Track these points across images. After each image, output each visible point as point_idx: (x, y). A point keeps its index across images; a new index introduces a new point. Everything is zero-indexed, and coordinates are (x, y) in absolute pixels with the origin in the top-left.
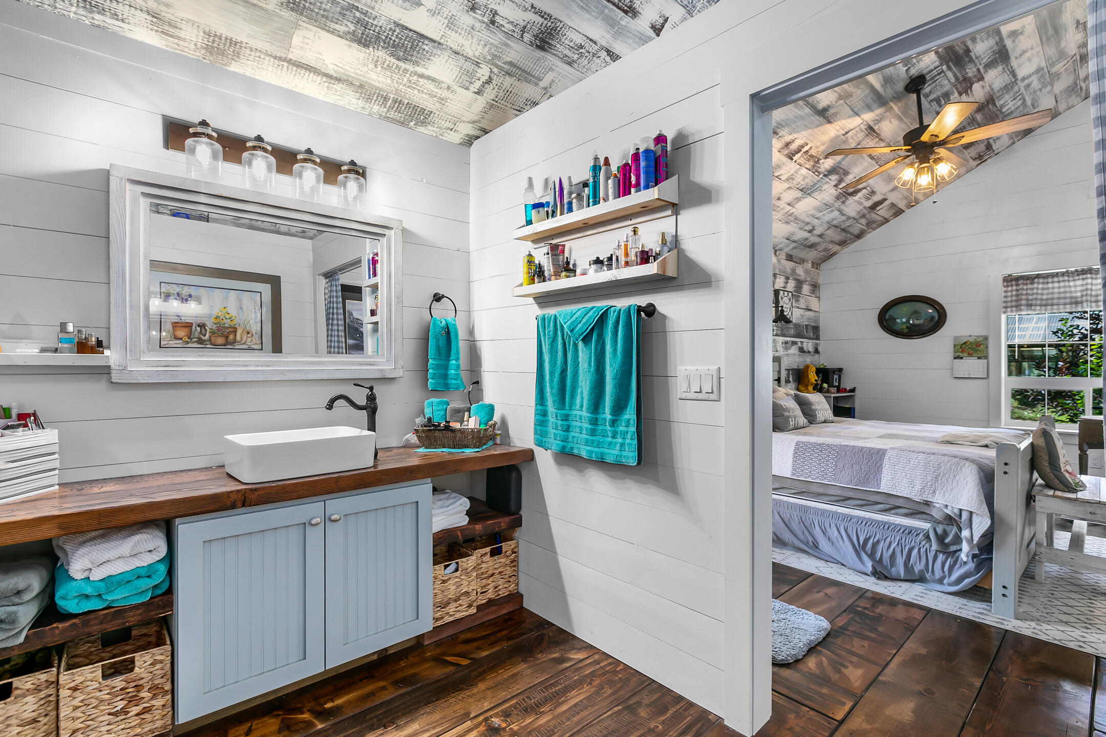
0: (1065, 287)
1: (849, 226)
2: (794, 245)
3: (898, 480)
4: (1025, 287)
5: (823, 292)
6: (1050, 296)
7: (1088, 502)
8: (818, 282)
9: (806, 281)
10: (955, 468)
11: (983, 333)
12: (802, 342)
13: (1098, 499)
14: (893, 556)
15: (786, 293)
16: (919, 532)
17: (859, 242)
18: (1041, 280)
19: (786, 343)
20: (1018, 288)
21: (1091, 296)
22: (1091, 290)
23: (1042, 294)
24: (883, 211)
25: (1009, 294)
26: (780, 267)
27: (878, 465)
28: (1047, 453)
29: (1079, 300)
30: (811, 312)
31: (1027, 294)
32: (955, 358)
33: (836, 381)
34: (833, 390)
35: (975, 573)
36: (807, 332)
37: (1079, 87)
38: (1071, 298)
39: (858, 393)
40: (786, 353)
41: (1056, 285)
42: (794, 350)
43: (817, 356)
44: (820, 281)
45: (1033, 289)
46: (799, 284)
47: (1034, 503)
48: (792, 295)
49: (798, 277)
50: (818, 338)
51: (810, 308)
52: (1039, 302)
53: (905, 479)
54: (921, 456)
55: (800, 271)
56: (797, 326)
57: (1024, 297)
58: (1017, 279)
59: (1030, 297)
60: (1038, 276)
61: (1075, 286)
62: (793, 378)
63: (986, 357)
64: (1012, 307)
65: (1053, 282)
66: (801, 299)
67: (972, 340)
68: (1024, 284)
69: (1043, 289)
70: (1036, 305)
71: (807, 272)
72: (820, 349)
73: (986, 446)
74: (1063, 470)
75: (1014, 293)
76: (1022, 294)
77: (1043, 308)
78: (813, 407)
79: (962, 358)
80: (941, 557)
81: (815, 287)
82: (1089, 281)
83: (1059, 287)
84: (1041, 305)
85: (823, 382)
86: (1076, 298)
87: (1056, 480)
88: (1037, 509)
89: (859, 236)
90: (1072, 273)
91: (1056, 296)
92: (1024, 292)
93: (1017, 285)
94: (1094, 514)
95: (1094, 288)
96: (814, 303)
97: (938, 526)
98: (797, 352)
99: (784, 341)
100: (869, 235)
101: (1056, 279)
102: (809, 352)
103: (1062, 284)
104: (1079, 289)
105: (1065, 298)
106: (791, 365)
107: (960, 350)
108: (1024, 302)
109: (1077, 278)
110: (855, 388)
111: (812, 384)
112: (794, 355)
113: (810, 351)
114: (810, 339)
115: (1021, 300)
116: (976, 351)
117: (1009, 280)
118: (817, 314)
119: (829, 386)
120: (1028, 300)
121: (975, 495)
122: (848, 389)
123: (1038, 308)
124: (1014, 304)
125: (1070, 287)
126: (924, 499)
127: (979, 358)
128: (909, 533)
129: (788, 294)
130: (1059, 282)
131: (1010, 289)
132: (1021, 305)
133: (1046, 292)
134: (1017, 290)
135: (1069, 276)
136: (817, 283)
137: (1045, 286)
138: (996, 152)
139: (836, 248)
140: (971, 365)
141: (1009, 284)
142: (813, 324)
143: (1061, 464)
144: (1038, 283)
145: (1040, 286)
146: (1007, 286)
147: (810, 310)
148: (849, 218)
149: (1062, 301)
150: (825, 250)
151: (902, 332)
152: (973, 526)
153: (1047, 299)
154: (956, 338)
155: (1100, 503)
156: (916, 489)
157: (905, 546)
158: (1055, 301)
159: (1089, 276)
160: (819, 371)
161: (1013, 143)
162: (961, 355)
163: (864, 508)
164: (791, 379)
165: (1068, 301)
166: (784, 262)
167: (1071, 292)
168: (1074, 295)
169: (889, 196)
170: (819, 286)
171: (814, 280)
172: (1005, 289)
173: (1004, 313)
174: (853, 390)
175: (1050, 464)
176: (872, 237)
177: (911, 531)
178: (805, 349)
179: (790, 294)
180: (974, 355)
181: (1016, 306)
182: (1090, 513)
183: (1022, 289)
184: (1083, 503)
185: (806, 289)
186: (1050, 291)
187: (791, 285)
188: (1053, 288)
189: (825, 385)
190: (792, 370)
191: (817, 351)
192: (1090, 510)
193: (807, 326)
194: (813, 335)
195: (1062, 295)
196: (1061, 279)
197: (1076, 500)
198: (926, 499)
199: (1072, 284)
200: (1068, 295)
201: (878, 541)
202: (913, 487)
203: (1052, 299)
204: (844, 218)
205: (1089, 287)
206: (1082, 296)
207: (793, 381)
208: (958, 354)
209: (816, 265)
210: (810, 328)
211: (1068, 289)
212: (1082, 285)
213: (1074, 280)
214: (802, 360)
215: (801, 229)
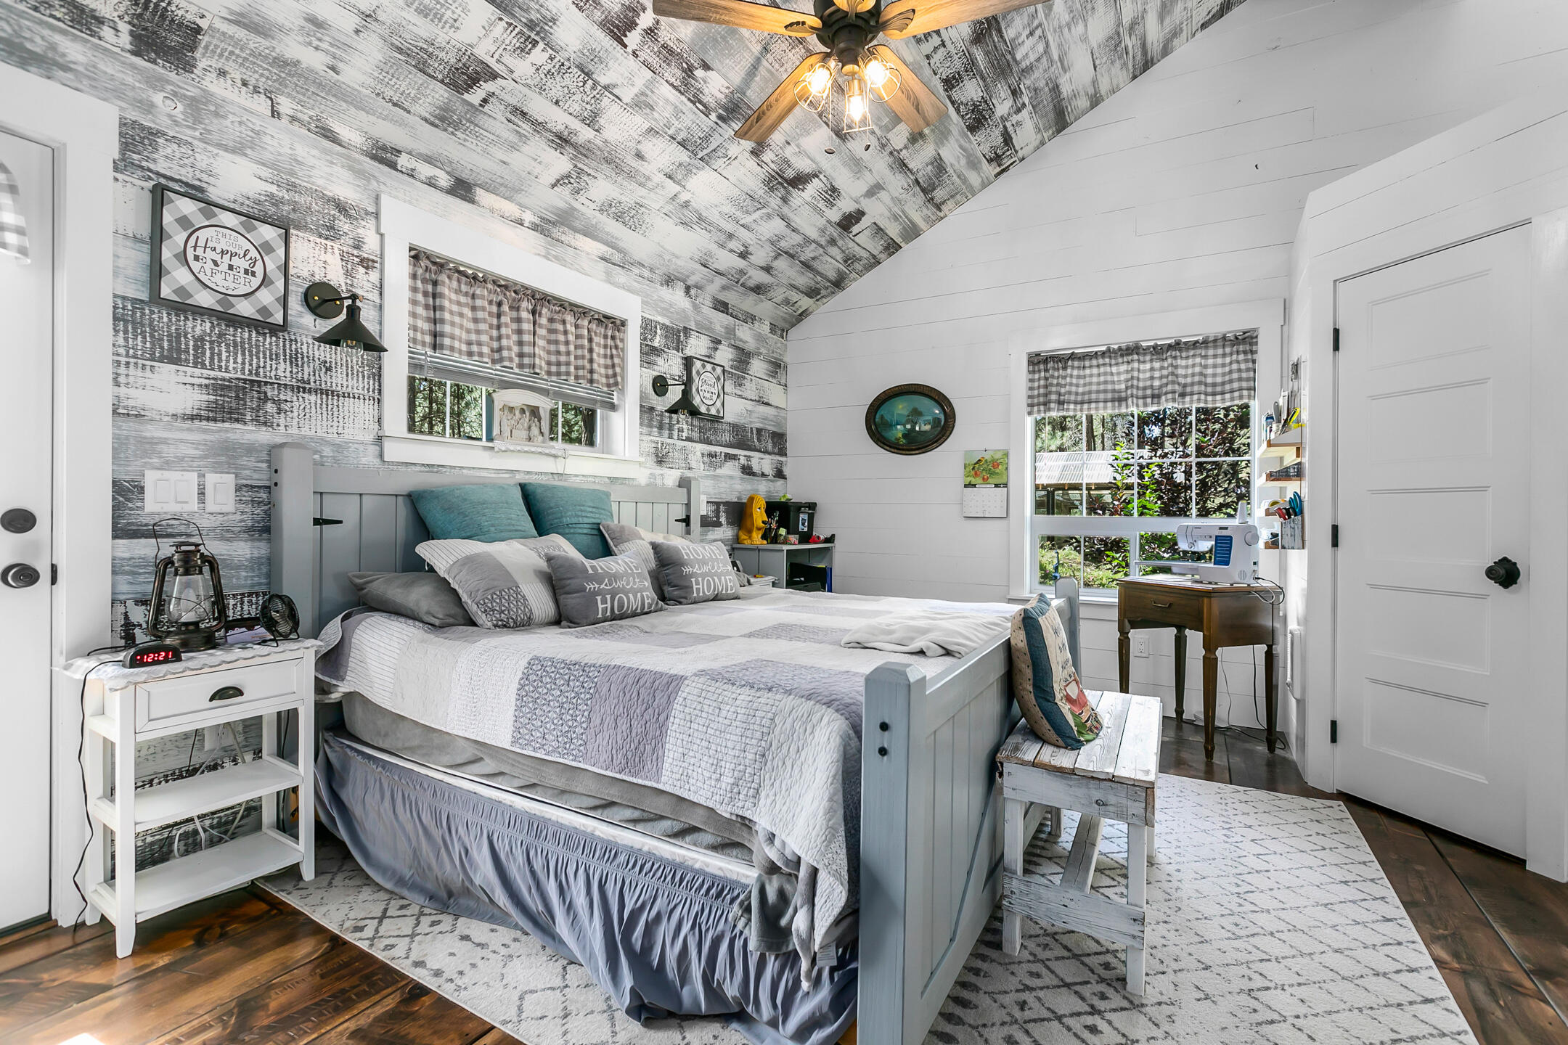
0: (1105, 374)
1: (813, 259)
2: (720, 281)
3: (692, 761)
4: (1056, 374)
5: (792, 376)
6: (1087, 389)
7: (1091, 778)
8: (785, 359)
9: (759, 354)
10: (802, 730)
11: (1000, 445)
12: (748, 457)
13: (1110, 770)
14: (683, 955)
15: (709, 367)
16: (736, 893)
17: (840, 296)
18: (1076, 364)
19: (711, 455)
20: (1047, 375)
21: (1138, 388)
22: (1138, 379)
23: (1077, 386)
24: (863, 240)
25: (1036, 384)
26: (699, 318)
27: (662, 718)
28: (1030, 662)
29: (1123, 395)
30: (769, 408)
31: (1058, 384)
32: (966, 486)
33: (803, 524)
34: (794, 538)
35: (831, 1016)
36: (759, 441)
37: (1123, 45)
38: (1114, 391)
39: (838, 546)
40: (712, 473)
41: (1095, 371)
42: (731, 469)
43: (780, 482)
44: (787, 359)
45: (1064, 377)
46: (743, 358)
47: (1000, 780)
48: (724, 371)
49: (739, 344)
50: (782, 452)
51: (766, 400)
52: (1073, 398)
53: (706, 758)
54: (745, 695)
55: (745, 334)
56: (735, 428)
57: (1054, 389)
58: (1046, 361)
59: (1063, 390)
60: (1073, 357)
61: (1119, 374)
62: (727, 518)
63: (1006, 485)
64: (1039, 404)
65: (1091, 367)
66: (747, 383)
67: (988, 456)
68: (1054, 369)
69: (1079, 377)
70: (1069, 403)
71: (760, 338)
72: (786, 471)
73: (921, 653)
74: (1058, 696)
75: (1042, 382)
76: (1052, 385)
77: (1079, 407)
78: (687, 570)
79: (974, 486)
80: (772, 966)
81: (777, 367)
82: (1136, 365)
83: (1099, 375)
84: (1076, 403)
85: (780, 525)
86: (1120, 391)
87: (1045, 721)
88: (1007, 793)
89: (838, 284)
90: (1115, 352)
91: (1094, 388)
92: (1055, 382)
93: (1046, 370)
94: (1104, 805)
95: (1141, 376)
96: (775, 394)
97: (770, 880)
98: (738, 473)
99: (706, 453)
100: (854, 284)
101: (1094, 362)
102: (763, 475)
103: (1102, 370)
104: (1123, 377)
105: (1105, 391)
106: (724, 496)
107: (973, 472)
108: (1054, 397)
109: (1120, 360)
110: (833, 536)
111: (759, 529)
112: (731, 477)
113: (767, 473)
114: (766, 452)
115: (1050, 393)
116: (992, 474)
117: (1038, 361)
118: (782, 413)
119: (788, 533)
120: (1060, 394)
121: (821, 812)
122: (822, 537)
123: (1072, 406)
124: (1042, 399)
125: (1112, 374)
126: (737, 812)
127: (996, 486)
128: (719, 895)
129: (714, 369)
130: (1098, 366)
131: (1037, 376)
132: (1050, 402)
133: (1082, 382)
134: (1046, 379)
135: (1110, 357)
136: (781, 360)
137: (1082, 373)
138: (1020, 154)
139: (805, 302)
140: (986, 498)
141: (1036, 368)
142: (771, 428)
143: (1055, 686)
144: (1073, 367)
145: (1075, 372)
146: (1034, 372)
147: (768, 404)
148: (808, 241)
149: (1102, 396)
150: (787, 302)
151: (898, 444)
152: (817, 900)
153: (1083, 394)
154: (967, 453)
155: (1113, 780)
156: (723, 787)
157: (707, 930)
158: (1094, 396)
159: (1135, 357)
160: (771, 507)
161: (1042, 143)
162: (973, 481)
163: (639, 827)
164: (723, 519)
165: (1109, 396)
166: (708, 311)
167: (1113, 382)
168: (1117, 387)
169: (866, 205)
170: (785, 367)
171: (775, 355)
172: (1031, 376)
173: (1030, 413)
174: (830, 540)
175: (1035, 686)
176: (859, 287)
177: (722, 890)
178: (756, 468)
179: (719, 370)
180: (990, 480)
181: (1045, 404)
182: (1097, 802)
183: (1053, 377)
184: (1084, 781)
185: (758, 367)
186: (1088, 380)
187: (725, 356)
188: (1091, 376)
189: (783, 531)
190: (726, 504)
191: (780, 474)
192: (1097, 795)
193: (759, 431)
194: (774, 447)
195: (1102, 387)
196: (1101, 361)
197: (1071, 773)
198: (740, 813)
199: (1114, 369)
200: (1110, 387)
201: (658, 917)
202: (717, 780)
203: (1090, 392)
204: (798, 239)
205: (1135, 374)
206: (1127, 388)
207: (728, 523)
208: (969, 479)
209: (781, 329)
210: (765, 435)
211: (1109, 378)
212: (1127, 372)
213: (1117, 364)
214: (749, 487)
215: (722, 246)
